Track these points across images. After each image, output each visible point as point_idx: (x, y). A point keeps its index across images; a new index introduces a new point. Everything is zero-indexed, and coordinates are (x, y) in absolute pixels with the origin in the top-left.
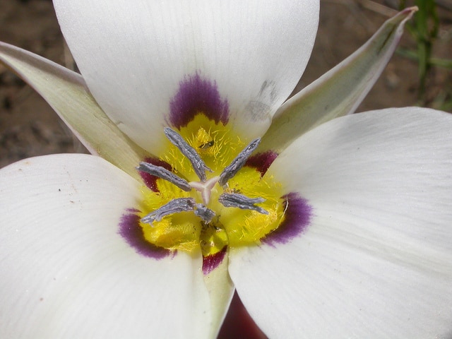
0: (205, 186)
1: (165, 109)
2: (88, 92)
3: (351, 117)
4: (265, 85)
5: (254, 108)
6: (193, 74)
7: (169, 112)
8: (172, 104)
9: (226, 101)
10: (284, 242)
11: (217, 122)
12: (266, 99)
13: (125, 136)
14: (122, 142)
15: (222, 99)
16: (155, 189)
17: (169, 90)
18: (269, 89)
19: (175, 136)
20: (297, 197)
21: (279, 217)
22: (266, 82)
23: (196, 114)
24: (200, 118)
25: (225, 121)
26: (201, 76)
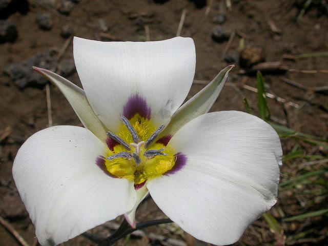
0: (137, 145)
1: (121, 110)
2: (86, 98)
3: (206, 115)
4: (168, 102)
5: (163, 112)
6: (135, 94)
7: (123, 112)
8: (124, 108)
9: (150, 108)
10: (173, 174)
11: (145, 119)
12: (169, 108)
13: (101, 122)
14: (99, 125)
15: (148, 107)
16: (113, 150)
17: (124, 101)
18: (170, 104)
19: (125, 120)
20: (181, 154)
21: (172, 165)
22: (169, 100)
23: (135, 114)
24: (137, 116)
25: (149, 119)
26: (139, 95)
